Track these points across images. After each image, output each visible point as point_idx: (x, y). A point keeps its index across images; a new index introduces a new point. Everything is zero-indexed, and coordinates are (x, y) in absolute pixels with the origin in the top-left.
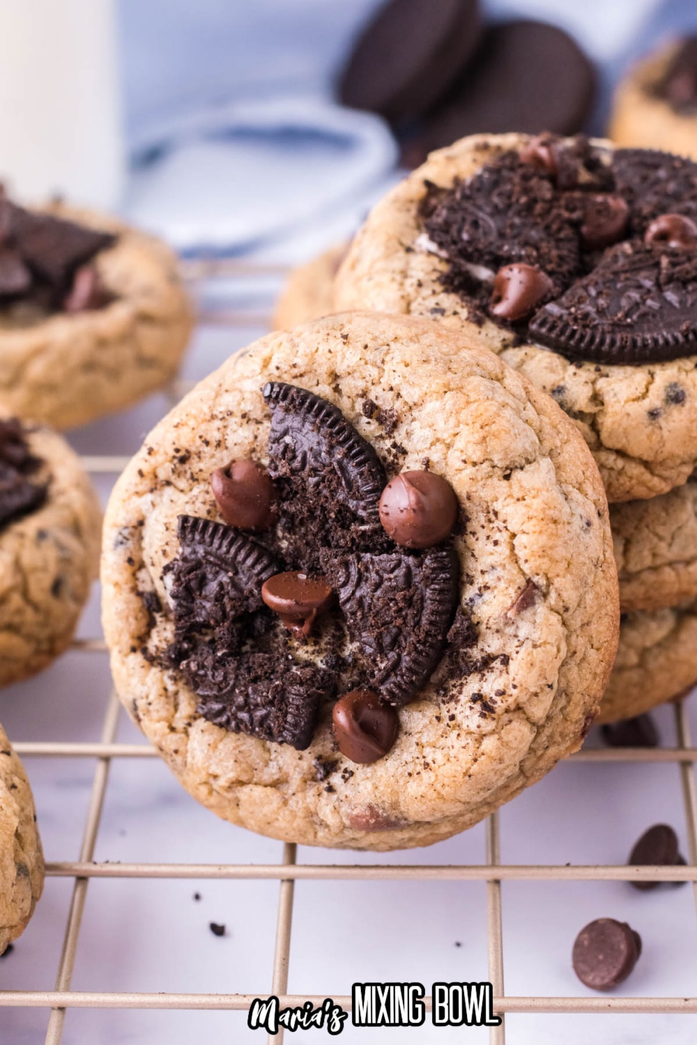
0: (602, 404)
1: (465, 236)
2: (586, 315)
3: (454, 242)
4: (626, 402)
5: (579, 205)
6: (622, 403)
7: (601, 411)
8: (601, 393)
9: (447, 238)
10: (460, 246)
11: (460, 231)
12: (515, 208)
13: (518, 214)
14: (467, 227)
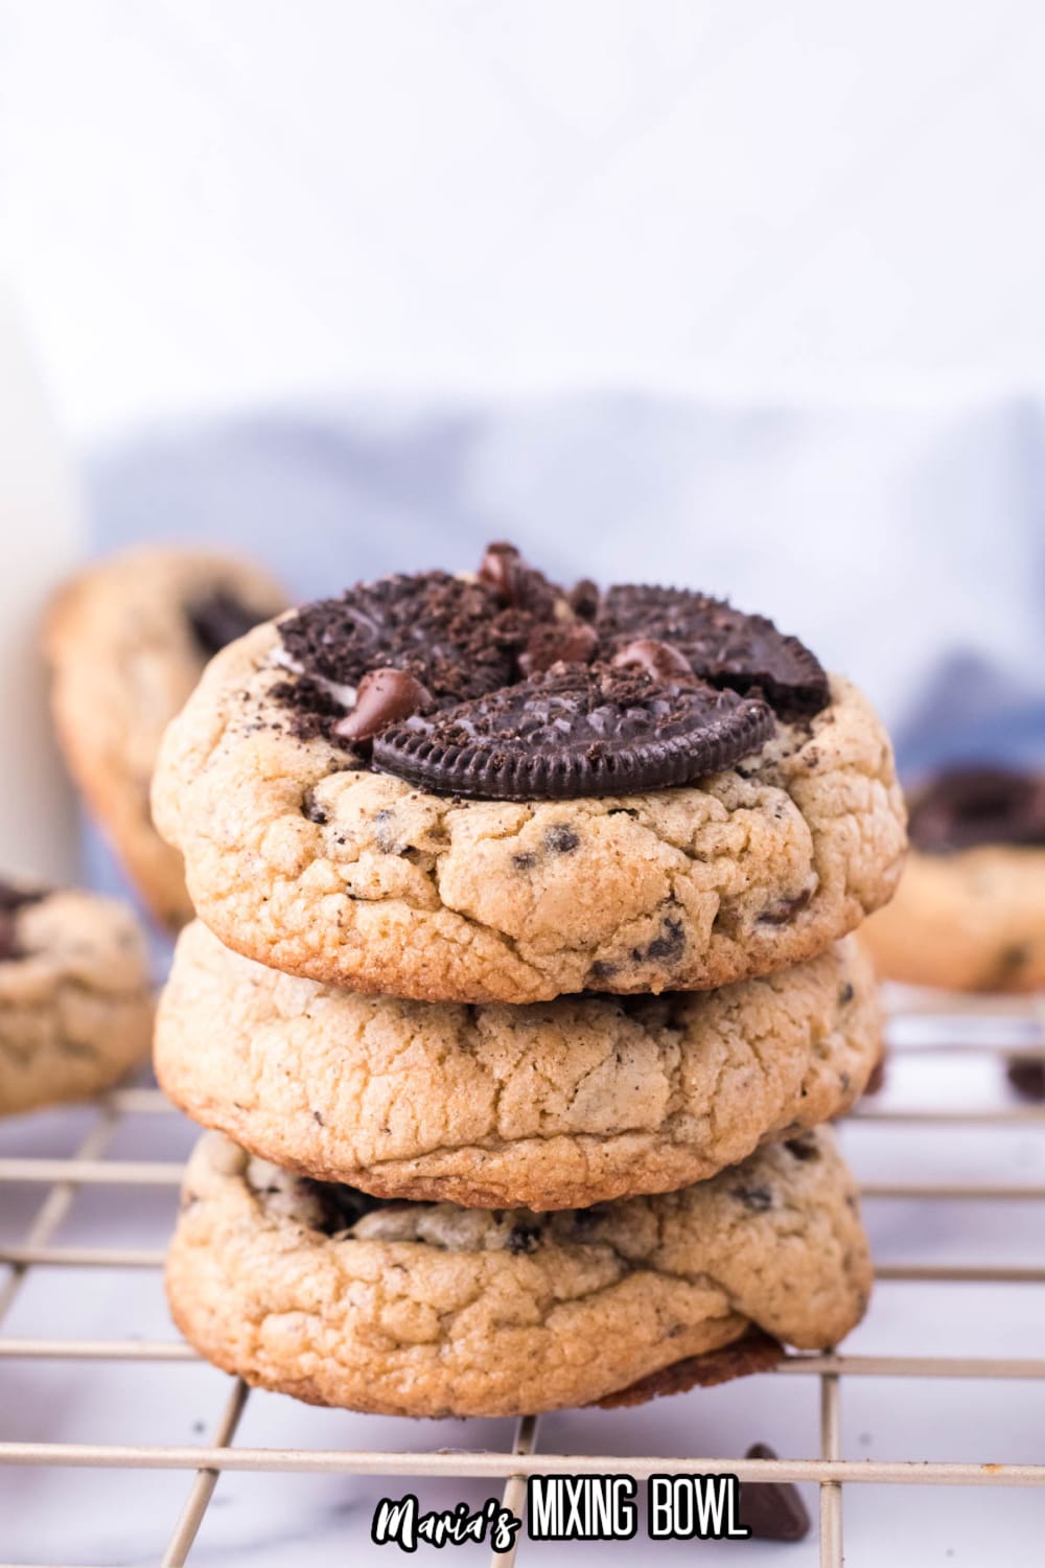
0: (449, 842)
1: (327, 639)
2: (458, 731)
3: (312, 649)
4: (482, 837)
5: (521, 626)
6: (475, 839)
7: (447, 852)
8: (449, 828)
9: (302, 643)
10: (318, 654)
11: (320, 634)
12: (424, 620)
13: (426, 627)
14: (333, 628)
